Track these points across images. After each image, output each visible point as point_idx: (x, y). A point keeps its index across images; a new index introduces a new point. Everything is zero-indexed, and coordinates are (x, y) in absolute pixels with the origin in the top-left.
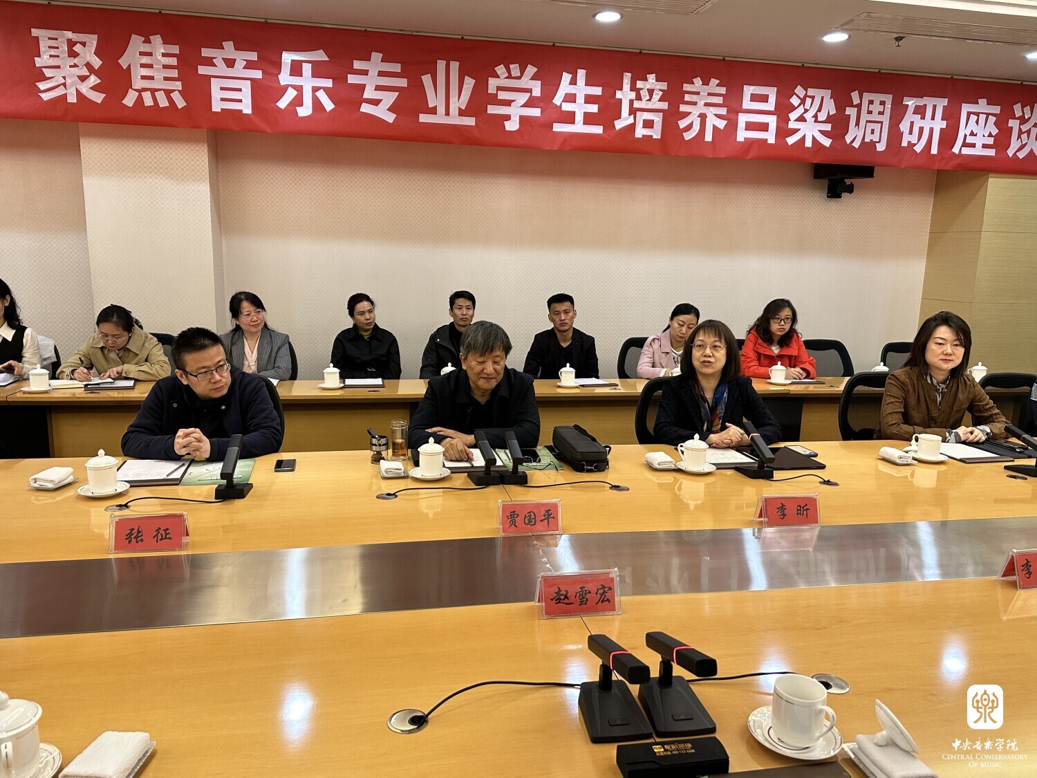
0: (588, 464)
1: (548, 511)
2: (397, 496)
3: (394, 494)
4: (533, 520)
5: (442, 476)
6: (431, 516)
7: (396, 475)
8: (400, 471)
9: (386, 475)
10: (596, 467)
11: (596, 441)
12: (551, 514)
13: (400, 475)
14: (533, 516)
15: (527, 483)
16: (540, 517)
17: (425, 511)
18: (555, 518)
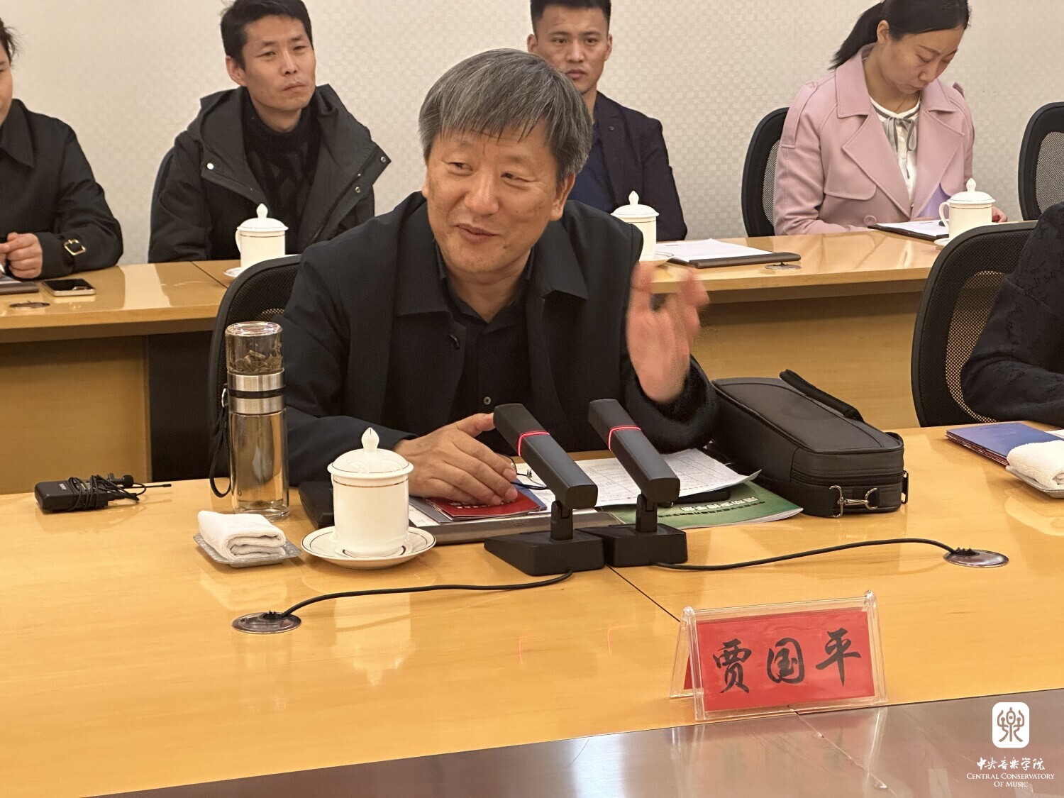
0: (850, 490)
1: (837, 635)
2: (297, 621)
3: (288, 615)
4: (796, 667)
5: (408, 553)
6: (374, 680)
7: (264, 557)
8: (274, 543)
9: (232, 559)
10: (874, 499)
11: (860, 419)
12: (849, 642)
13: (275, 557)
14: (793, 653)
15: (685, 560)
16: (815, 652)
17: (357, 665)
18: (862, 655)
